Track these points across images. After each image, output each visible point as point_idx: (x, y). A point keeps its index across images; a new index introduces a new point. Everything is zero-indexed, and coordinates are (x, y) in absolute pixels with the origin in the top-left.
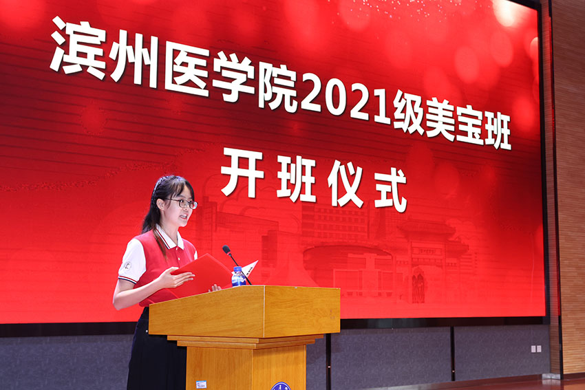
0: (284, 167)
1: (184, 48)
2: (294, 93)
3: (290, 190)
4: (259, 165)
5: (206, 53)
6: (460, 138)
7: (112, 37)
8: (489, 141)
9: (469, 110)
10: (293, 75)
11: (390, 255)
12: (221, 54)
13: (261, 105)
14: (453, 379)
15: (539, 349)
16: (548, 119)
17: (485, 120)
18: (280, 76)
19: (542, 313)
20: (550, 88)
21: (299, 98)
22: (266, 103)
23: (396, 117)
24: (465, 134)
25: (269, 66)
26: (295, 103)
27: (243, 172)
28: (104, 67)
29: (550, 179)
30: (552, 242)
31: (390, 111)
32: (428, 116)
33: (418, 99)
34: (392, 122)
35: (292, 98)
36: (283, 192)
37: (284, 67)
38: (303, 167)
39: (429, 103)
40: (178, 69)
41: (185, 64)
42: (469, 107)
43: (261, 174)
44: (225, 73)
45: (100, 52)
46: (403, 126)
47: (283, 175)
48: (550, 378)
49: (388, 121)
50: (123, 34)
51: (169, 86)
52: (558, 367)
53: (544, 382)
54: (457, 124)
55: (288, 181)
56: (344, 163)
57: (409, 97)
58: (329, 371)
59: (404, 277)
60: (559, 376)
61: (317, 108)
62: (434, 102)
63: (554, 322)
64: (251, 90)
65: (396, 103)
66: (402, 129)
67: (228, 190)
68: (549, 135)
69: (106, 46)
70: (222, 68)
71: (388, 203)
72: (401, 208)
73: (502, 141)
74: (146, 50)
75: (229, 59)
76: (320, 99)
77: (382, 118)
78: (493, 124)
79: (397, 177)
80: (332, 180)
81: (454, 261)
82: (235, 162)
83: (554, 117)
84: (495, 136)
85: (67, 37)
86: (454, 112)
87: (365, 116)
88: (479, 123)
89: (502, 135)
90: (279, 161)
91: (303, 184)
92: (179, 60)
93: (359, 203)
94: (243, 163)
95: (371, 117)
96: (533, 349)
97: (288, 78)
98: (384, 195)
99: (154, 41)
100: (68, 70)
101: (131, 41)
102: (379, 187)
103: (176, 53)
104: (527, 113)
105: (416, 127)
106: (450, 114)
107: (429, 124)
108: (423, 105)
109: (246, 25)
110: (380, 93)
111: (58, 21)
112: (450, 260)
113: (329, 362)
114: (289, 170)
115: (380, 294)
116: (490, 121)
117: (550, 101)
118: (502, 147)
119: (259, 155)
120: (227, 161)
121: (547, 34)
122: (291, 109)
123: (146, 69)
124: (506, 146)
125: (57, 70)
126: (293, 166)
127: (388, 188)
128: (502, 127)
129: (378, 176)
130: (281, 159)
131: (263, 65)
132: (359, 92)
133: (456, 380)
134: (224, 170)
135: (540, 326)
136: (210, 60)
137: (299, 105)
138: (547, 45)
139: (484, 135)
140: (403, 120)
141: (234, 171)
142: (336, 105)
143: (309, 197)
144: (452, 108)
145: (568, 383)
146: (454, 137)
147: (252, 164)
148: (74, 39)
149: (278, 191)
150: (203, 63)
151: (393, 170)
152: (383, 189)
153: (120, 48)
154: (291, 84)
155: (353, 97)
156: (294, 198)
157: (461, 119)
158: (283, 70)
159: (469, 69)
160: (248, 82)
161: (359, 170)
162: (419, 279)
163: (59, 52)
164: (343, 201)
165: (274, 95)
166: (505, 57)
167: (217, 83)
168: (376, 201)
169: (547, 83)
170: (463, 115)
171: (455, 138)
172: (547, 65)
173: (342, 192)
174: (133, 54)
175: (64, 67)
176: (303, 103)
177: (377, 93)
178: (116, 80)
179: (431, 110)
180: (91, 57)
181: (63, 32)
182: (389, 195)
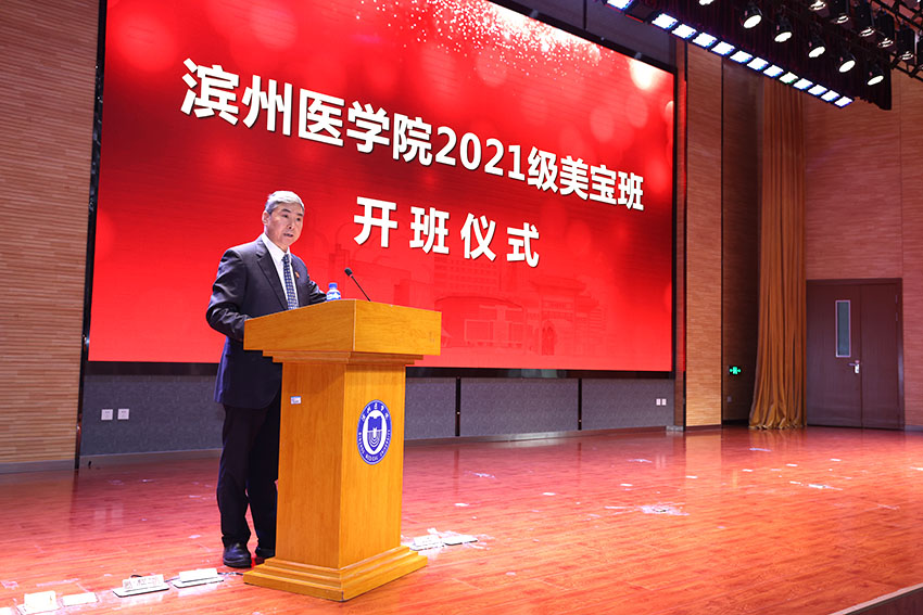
0: (418, 218)
1: (319, 97)
2: (429, 146)
3: (423, 242)
4: (392, 215)
5: (341, 102)
6: (593, 197)
7: (245, 83)
8: (622, 201)
9: (603, 169)
10: (428, 128)
11: (521, 307)
12: (356, 104)
13: (396, 156)
14: (580, 428)
15: (664, 402)
16: (681, 182)
17: (618, 180)
18: (414, 129)
19: (668, 368)
20: (683, 151)
21: (434, 151)
22: (401, 154)
23: (530, 174)
24: (598, 193)
25: (404, 118)
26: (430, 156)
27: (376, 222)
28: (237, 112)
29: (680, 239)
30: (680, 301)
31: (525, 167)
32: (562, 174)
33: (553, 157)
34: (526, 179)
35: (427, 150)
36: (416, 243)
37: (419, 119)
38: (437, 219)
39: (563, 161)
40: (312, 117)
41: (319, 113)
42: (603, 167)
43: (394, 225)
44: (360, 124)
45: (233, 97)
46: (538, 183)
47: (416, 226)
48: (674, 430)
49: (522, 177)
50: (256, 80)
51: (302, 133)
52: (682, 420)
53: (668, 433)
54: (591, 182)
55: (422, 232)
56: (477, 216)
57: (544, 154)
58: (458, 417)
59: (535, 328)
60: (681, 429)
61: (451, 161)
62: (568, 160)
63: (680, 377)
64: (386, 141)
65: (530, 160)
66: (535, 185)
67: (361, 239)
68: (680, 197)
69: (238, 91)
70: (357, 118)
71: (520, 257)
72: (533, 262)
73: (635, 201)
74: (280, 96)
75: (364, 110)
76: (455, 153)
77: (516, 174)
78: (626, 184)
79: (530, 232)
80: (465, 233)
81: (584, 315)
82: (368, 211)
83: (686, 179)
84: (627, 196)
85: (199, 80)
86: (588, 171)
87: (500, 172)
88: (613, 183)
89: (635, 195)
90: (412, 212)
91: (436, 236)
92: (313, 108)
93: (491, 256)
94: (377, 213)
95: (506, 173)
96: (658, 402)
97: (424, 131)
98: (516, 249)
99: (288, 88)
100: (199, 113)
101: (264, 88)
102: (511, 241)
103: (310, 101)
104: (661, 175)
105: (550, 184)
106: (585, 173)
107: (563, 182)
108: (557, 162)
109: (382, 77)
110: (515, 149)
111: (189, 63)
113: (458, 409)
114: (422, 222)
115: (510, 345)
116: (623, 181)
117: (683, 163)
118: (634, 207)
119: (393, 206)
120: (361, 210)
121: (682, 98)
122: (426, 161)
123: (279, 116)
124: (639, 206)
125: (188, 113)
126: (426, 217)
127: (520, 242)
128: (635, 187)
129: (511, 231)
130: (414, 210)
131: (398, 117)
132: (494, 147)
133: (583, 430)
134: (358, 219)
135: (667, 380)
136: (344, 110)
137: (434, 158)
138: (682, 108)
139: (617, 195)
140: (537, 177)
141: (367, 220)
142: (471, 159)
143: (441, 249)
144: (586, 167)
145: (690, 435)
146: (587, 195)
147: (385, 214)
148: (206, 83)
149: (411, 242)
150: (338, 112)
151: (526, 225)
152: (516, 243)
153: (253, 94)
154: (427, 137)
155: (488, 153)
156: (426, 249)
157: (594, 178)
158: (418, 123)
159: (603, 128)
160: (382, 134)
161: (493, 224)
162: (549, 331)
163: (190, 95)
164: (476, 254)
165: (409, 147)
166: (640, 119)
167: (351, 133)
168: (508, 255)
169: (681, 145)
170: (597, 174)
171: (588, 197)
172: (681, 128)
173: (474, 245)
174: (266, 100)
175: (195, 111)
176: (437, 156)
177: (512, 148)
178: (249, 126)
179: (564, 168)
180: (223, 100)
181: (194, 75)
182: (522, 250)
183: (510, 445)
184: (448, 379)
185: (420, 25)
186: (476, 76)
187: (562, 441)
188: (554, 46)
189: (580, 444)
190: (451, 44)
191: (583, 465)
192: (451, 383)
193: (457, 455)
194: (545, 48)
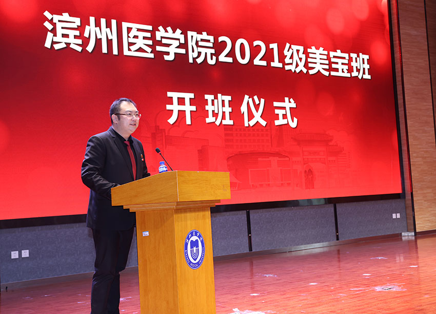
0: (210, 102)
1: (135, 26)
2: (213, 51)
3: (215, 118)
4: (192, 102)
5: (150, 28)
6: (333, 73)
7: (85, 22)
8: (355, 74)
9: (338, 53)
10: (211, 38)
11: (288, 157)
12: (161, 28)
13: (191, 61)
14: (338, 239)
15: (399, 216)
16: (397, 55)
17: (350, 59)
18: (202, 40)
19: (400, 191)
21: (217, 54)
22: (194, 59)
23: (286, 62)
24: (337, 70)
25: (194, 34)
26: (214, 58)
27: (182, 108)
28: (81, 43)
29: (400, 97)
30: (404, 142)
31: (282, 58)
32: (309, 60)
33: (301, 48)
34: (283, 66)
35: (212, 54)
36: (210, 119)
37: (205, 33)
38: (223, 101)
39: (309, 50)
40: (131, 40)
41: (136, 37)
42: (339, 51)
43: (194, 108)
44: (164, 41)
45: (77, 33)
46: (292, 68)
47: (209, 108)
48: (408, 236)
49: (280, 65)
50: (92, 19)
51: (126, 52)
52: (413, 228)
53: (403, 238)
54: (330, 63)
56: (251, 96)
57: (295, 47)
58: (250, 238)
59: (299, 172)
60: (413, 234)
61: (230, 60)
62: (313, 49)
63: (408, 197)
64: (183, 51)
65: (286, 52)
66: (291, 70)
67: (172, 121)
68: (398, 66)
69: (81, 28)
70: (162, 37)
71: (285, 122)
72: (293, 124)
73: (364, 73)
74: (109, 29)
75: (166, 31)
76: (232, 54)
77: (276, 64)
78: (356, 62)
79: (289, 104)
80: (244, 109)
81: (333, 158)
82: (175, 101)
83: (401, 53)
84: (358, 70)
85: (54, 25)
86: (328, 55)
87: (264, 63)
88: (346, 62)
89: (364, 69)
90: (206, 98)
91: (224, 113)
92: (131, 35)
93: (264, 123)
94: (181, 101)
95: (269, 64)
96: (394, 216)
97: (208, 41)
98: (281, 117)
99: (114, 22)
100: (57, 47)
101: (98, 24)
102: (277, 111)
103: (129, 30)
104: (381, 51)
105: (301, 67)
106: (325, 57)
107: (310, 65)
108: (305, 52)
109: (176, 7)
110: (274, 46)
111: (47, 14)
112: (331, 159)
113: (249, 232)
114: (213, 104)
115: (282, 184)
116: (354, 60)
117: (398, 42)
118: (364, 77)
119: (192, 95)
120: (170, 101)
122: (212, 62)
123: (109, 42)
125: (49, 47)
126: (216, 101)
127: (283, 112)
128: (364, 63)
129: (276, 104)
130: (207, 97)
131: (190, 33)
132: (259, 47)
133: (340, 240)
134: (169, 107)
135: (399, 200)
136: (153, 33)
137: (217, 59)
139: (350, 70)
140: (291, 64)
141: (175, 107)
142: (243, 57)
143: (228, 122)
144: (326, 53)
145: (420, 238)
146: (328, 73)
147: (187, 102)
148: (59, 26)
149: (206, 119)
150: (149, 35)
151: (287, 99)
152: (280, 112)
153: (91, 30)
155: (255, 51)
156: (218, 123)
157: (333, 60)
158: (204, 36)
159: (337, 24)
160: (179, 47)
161: (263, 101)
162: (309, 172)
163: (50, 35)
164: (252, 123)
165: (199, 54)
167: (159, 48)
168: (276, 121)
169: (395, 29)
170: (334, 57)
171: (330, 74)
172: (394, 17)
173: (251, 117)
174: (100, 32)
175: (54, 45)
176: (220, 57)
177: (271, 46)
178: (90, 51)
179: (311, 55)
180: (71, 37)
181: (51, 21)
182: (285, 116)
183: (288, 255)
184: (241, 212)
187: (326, 249)
189: (339, 251)
191: (342, 264)
192: (242, 215)
193: (252, 264)
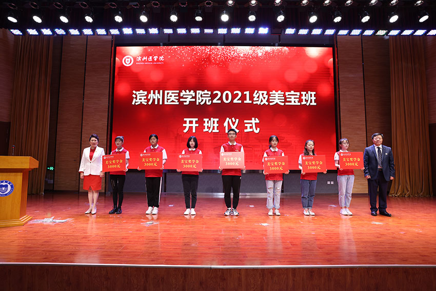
0: (206, 122)
1: (170, 92)
2: (210, 98)
3: (208, 129)
4: (196, 122)
5: (178, 91)
6: (287, 104)
7: (149, 93)
8: (304, 103)
9: (292, 92)
10: (210, 93)
12: (183, 91)
13: (197, 104)
15: (332, 183)
17: (301, 95)
18: (204, 94)
21: (212, 100)
22: (199, 103)
23: (254, 100)
24: (291, 102)
25: (200, 92)
26: (210, 101)
27: (191, 125)
28: (146, 101)
29: (338, 114)
31: (252, 98)
32: (270, 98)
33: (265, 92)
34: (252, 102)
35: (209, 100)
36: (206, 130)
38: (214, 121)
39: (271, 93)
40: (169, 98)
41: (171, 96)
43: (197, 125)
44: (184, 96)
45: (145, 97)
47: (206, 125)
49: (251, 102)
50: (152, 91)
51: (166, 103)
54: (286, 98)
55: (208, 126)
56: (230, 118)
57: (261, 92)
61: (219, 102)
62: (273, 92)
65: (254, 95)
66: (257, 104)
67: (185, 131)
68: (338, 96)
69: (147, 96)
71: (251, 130)
72: (257, 131)
73: (311, 102)
74: (159, 94)
75: (186, 92)
76: (221, 98)
77: (248, 101)
78: (306, 96)
79: (255, 121)
80: (226, 124)
82: (188, 122)
83: (339, 89)
84: (307, 101)
85: (136, 95)
87: (240, 102)
88: (298, 97)
89: (311, 100)
91: (214, 127)
92: (169, 95)
94: (191, 122)
95: (243, 102)
96: (328, 183)
97: (208, 94)
98: (248, 128)
99: (161, 91)
100: (137, 104)
101: (154, 93)
102: (246, 125)
103: (168, 93)
105: (265, 102)
106: (282, 95)
107: (271, 100)
108: (268, 94)
109: (192, 81)
110: (247, 93)
111: (134, 92)
114: (208, 123)
116: (304, 95)
117: (338, 83)
118: (311, 104)
119: (197, 119)
120: (185, 122)
122: (208, 103)
123: (159, 100)
126: (210, 121)
127: (251, 125)
128: (311, 96)
129: (246, 121)
130: (204, 120)
131: (198, 92)
132: (237, 94)
133: (284, 193)
134: (184, 125)
136: (179, 94)
137: (212, 102)
140: (258, 101)
141: (188, 125)
142: (227, 99)
143: (216, 131)
144: (283, 93)
146: (284, 104)
147: (194, 122)
148: (138, 95)
149: (204, 130)
150: (177, 95)
151: (253, 119)
152: (248, 126)
153: (151, 96)
154: (209, 96)
155: (234, 96)
156: (210, 132)
158: (206, 92)
159: (292, 77)
160: (193, 98)
161: (237, 120)
163: (134, 100)
165: (202, 100)
166: (313, 69)
167: (181, 100)
168: (245, 130)
170: (289, 95)
174: (155, 96)
176: (214, 101)
177: (245, 93)
178: (150, 104)
179: (271, 95)
180: (143, 99)
181: (135, 94)
182: (251, 127)
185: (205, 62)
186: (229, 72)
188: (264, 53)
190: (218, 64)
194: (260, 54)
